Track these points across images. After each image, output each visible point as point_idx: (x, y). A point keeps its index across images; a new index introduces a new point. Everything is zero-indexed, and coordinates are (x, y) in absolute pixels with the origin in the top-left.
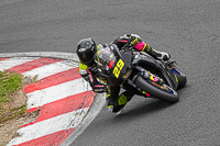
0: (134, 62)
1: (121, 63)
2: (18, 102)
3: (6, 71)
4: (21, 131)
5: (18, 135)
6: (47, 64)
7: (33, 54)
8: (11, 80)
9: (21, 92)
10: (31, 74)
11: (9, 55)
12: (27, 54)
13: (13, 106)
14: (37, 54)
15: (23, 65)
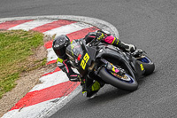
0: (99, 55)
1: (87, 57)
2: (40, 56)
3: (31, 31)
4: (43, 79)
5: (40, 82)
6: (64, 25)
7: (52, 17)
8: (35, 38)
9: (42, 47)
10: (51, 33)
11: (33, 18)
12: (48, 17)
13: (36, 59)
14: (56, 17)
15: (44, 26)
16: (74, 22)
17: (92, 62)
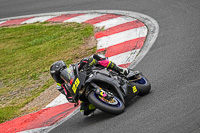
0: (88, 80)
2: (91, 45)
13: (88, 47)
16: (120, 15)
17: (82, 87)
